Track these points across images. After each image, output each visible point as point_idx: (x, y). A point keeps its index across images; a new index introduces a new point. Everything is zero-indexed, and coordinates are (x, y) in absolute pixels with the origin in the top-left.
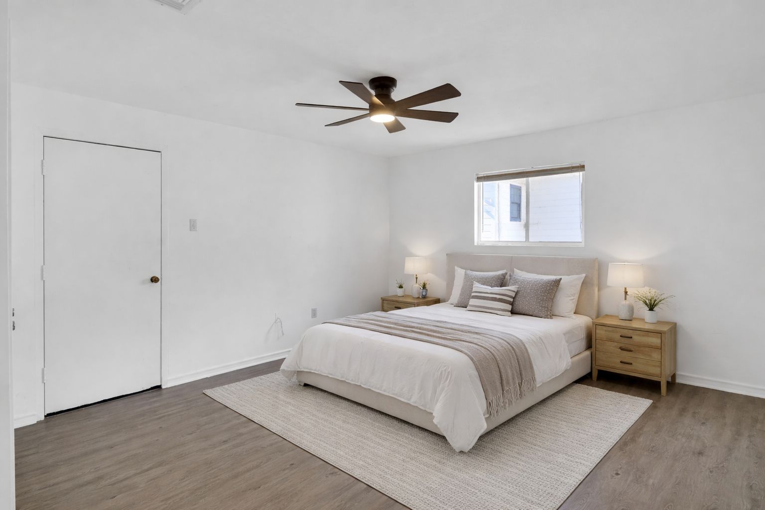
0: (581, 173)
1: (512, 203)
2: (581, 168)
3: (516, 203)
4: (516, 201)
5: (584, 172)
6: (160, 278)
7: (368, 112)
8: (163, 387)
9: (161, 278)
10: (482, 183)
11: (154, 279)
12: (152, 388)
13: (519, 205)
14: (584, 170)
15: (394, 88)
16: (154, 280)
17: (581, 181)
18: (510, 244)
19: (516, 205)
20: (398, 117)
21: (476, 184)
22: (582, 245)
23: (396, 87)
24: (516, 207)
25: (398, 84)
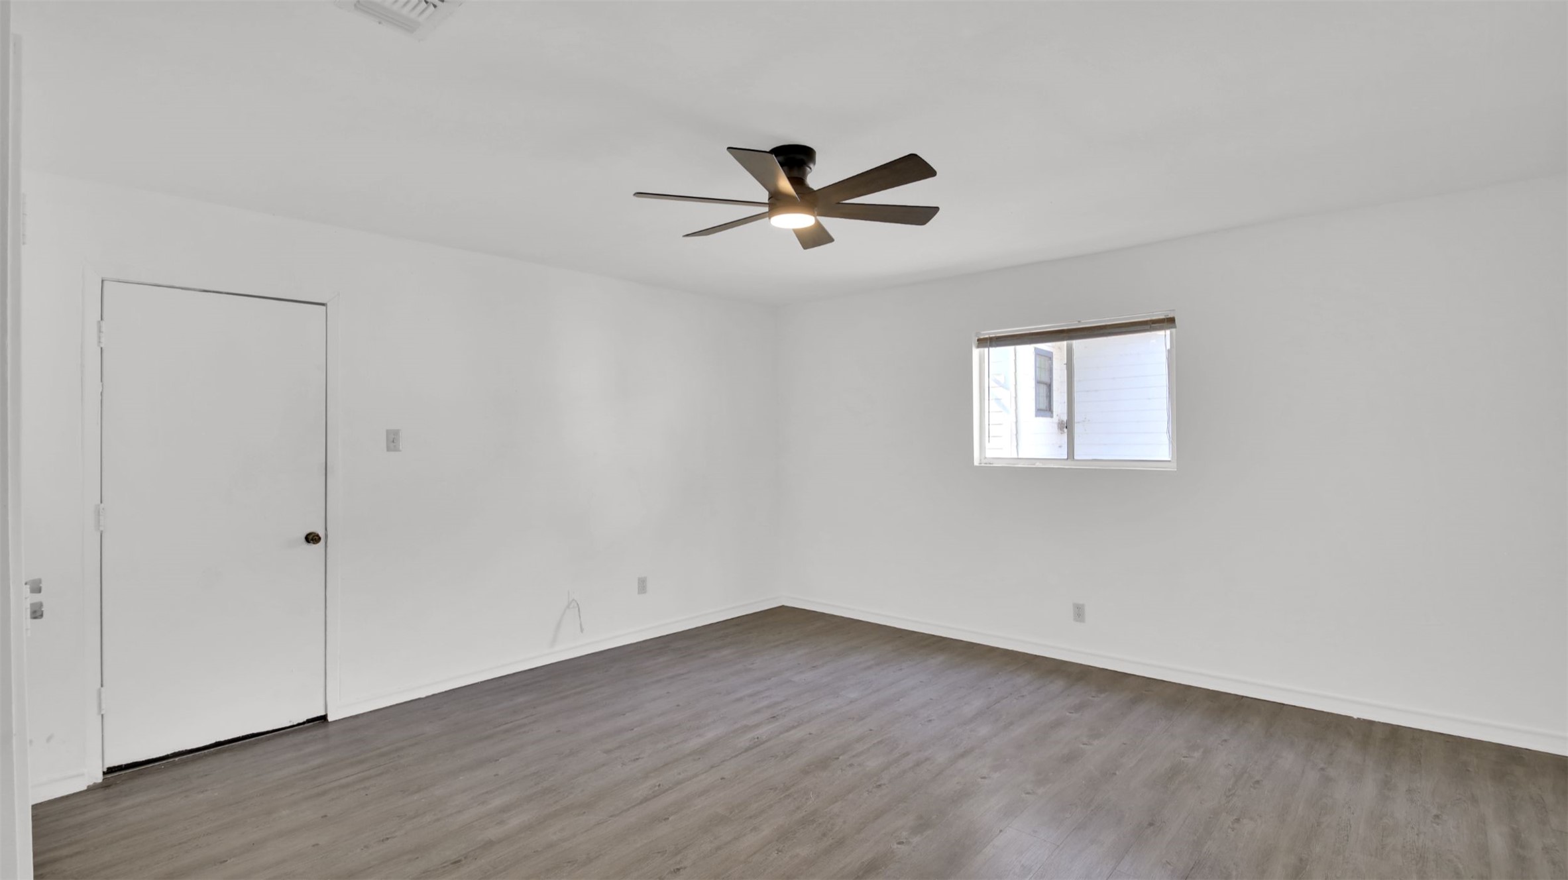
0: (1168, 332)
1: (1038, 382)
2: (1169, 322)
3: (1046, 384)
4: (1046, 379)
5: (1174, 330)
6: (322, 535)
7: (766, 209)
8: (330, 719)
9: (326, 536)
10: (986, 350)
11: (310, 537)
12: (309, 721)
13: (1049, 387)
14: (1175, 327)
15: (811, 166)
16: (312, 538)
17: (1168, 347)
18: (1039, 465)
19: (1045, 386)
20: (819, 218)
21: (976, 352)
22: (1173, 467)
23: (814, 164)
24: (1043, 389)
25: (818, 157)
